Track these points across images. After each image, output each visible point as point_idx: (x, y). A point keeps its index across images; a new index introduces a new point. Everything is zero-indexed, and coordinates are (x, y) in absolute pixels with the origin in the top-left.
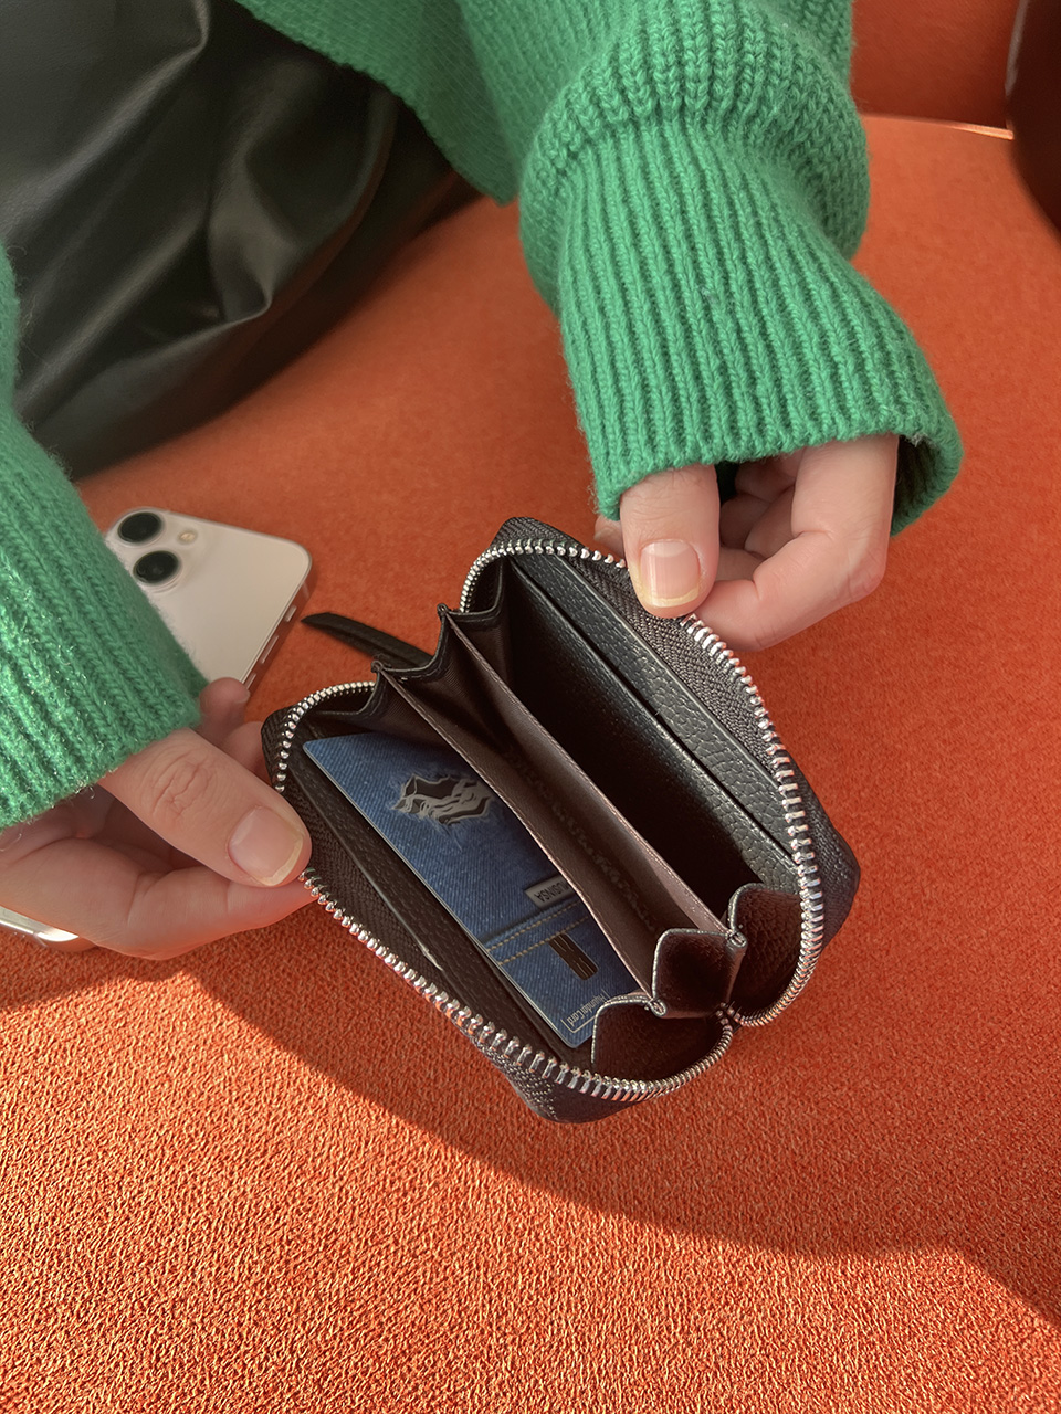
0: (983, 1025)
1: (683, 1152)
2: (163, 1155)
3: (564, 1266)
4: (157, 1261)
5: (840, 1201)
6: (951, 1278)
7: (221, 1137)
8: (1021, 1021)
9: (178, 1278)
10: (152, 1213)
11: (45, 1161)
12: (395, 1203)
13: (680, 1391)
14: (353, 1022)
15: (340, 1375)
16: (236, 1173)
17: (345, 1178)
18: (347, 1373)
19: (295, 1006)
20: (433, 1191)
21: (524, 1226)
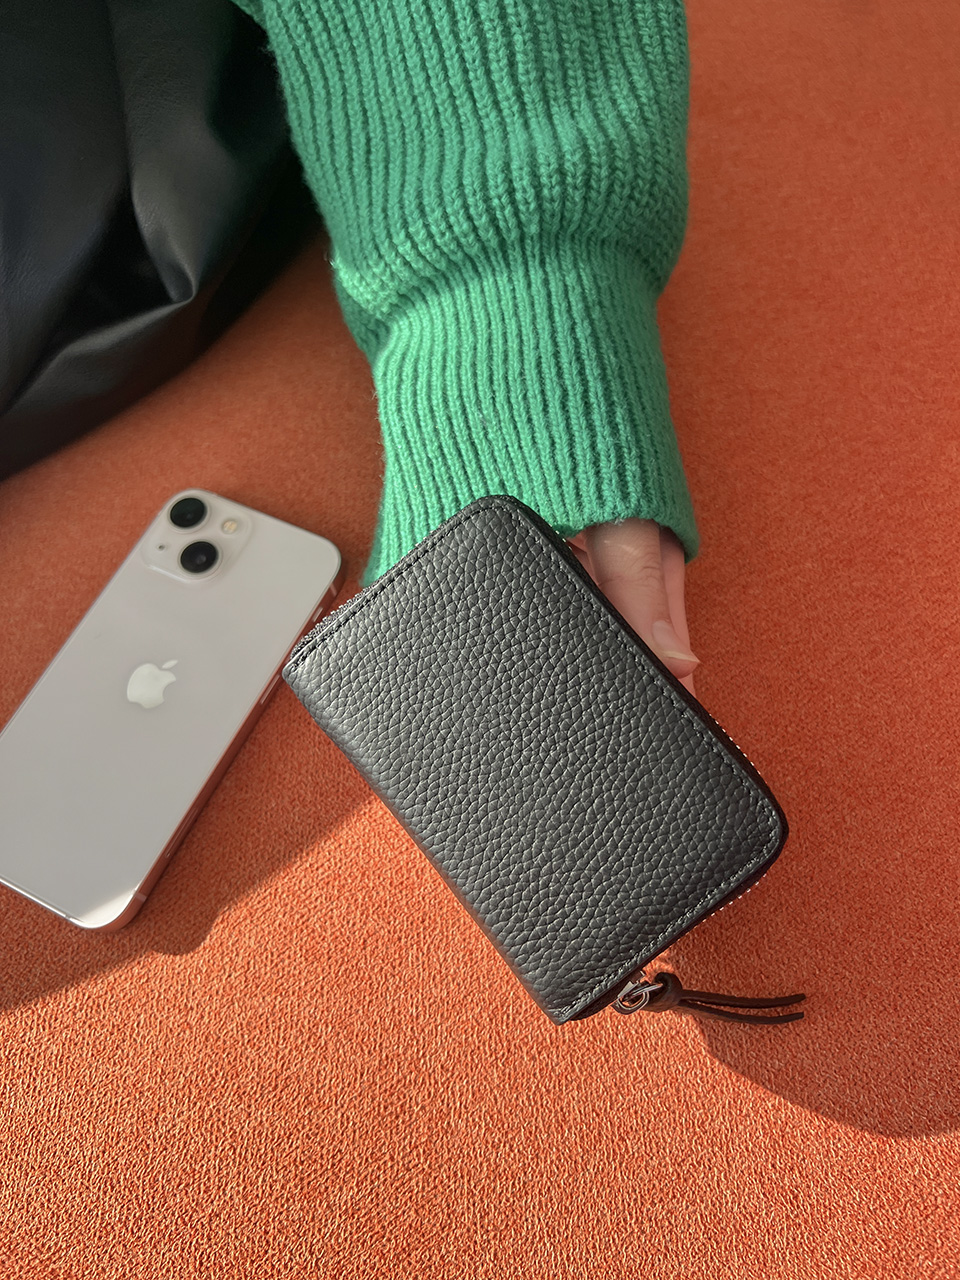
0: (896, 941)
1: (633, 1069)
2: (190, 1093)
3: (535, 1172)
4: (193, 1183)
5: (770, 1105)
6: (866, 1166)
7: (238, 1076)
8: (931, 935)
9: (212, 1197)
10: (185, 1143)
11: (92, 1103)
12: (389, 1125)
13: (636, 1271)
14: (343, 968)
15: (352, 1270)
16: (253, 1106)
17: (346, 1106)
18: (358, 1268)
19: (292, 956)
20: (421, 1113)
21: (499, 1139)
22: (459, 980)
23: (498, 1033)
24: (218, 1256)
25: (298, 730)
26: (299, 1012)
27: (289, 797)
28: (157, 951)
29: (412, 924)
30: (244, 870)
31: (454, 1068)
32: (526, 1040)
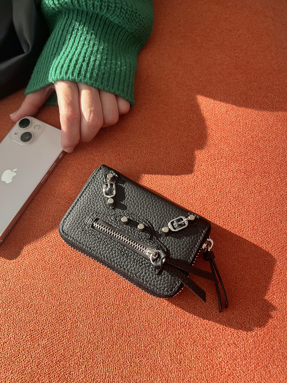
1: (136, 316)
2: (3, 306)
3: (101, 343)
5: (177, 332)
6: (205, 356)
7: (17, 302)
8: (239, 285)
9: (5, 337)
12: (59, 323)
13: (127, 377)
14: (53, 273)
15: (43, 365)
16: (20, 312)
17: (47, 315)
18: (44, 364)
19: (39, 268)
20: (69, 321)
21: (92, 332)
22: (87, 281)
23: (96, 299)
24: (5, 354)
25: (51, 198)
26: (38, 285)
27: (45, 219)
29: (76, 262)
31: (81, 308)
32: (104, 302)
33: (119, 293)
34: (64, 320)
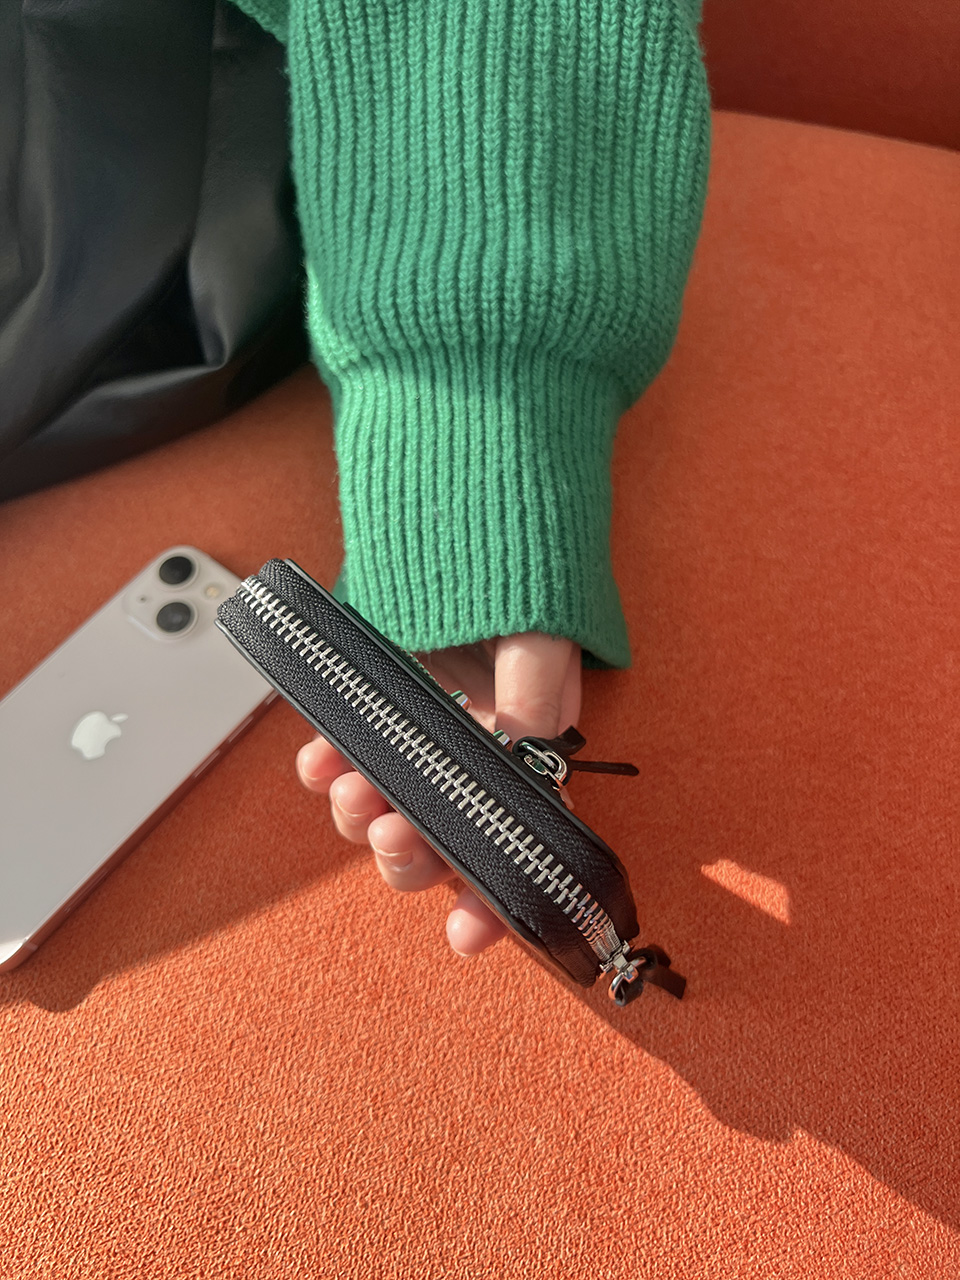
1: (462, 1242)
2: (28, 1156)
4: (9, 1245)
7: (76, 1150)
9: (23, 1264)
10: (11, 1204)
12: (207, 1239)
14: (205, 1064)
16: (83, 1185)
19: (160, 1039)
20: (241, 1235)
22: (314, 1105)
23: (337, 1170)
26: (151, 1099)
27: (198, 877)
28: (34, 1003)
29: (282, 1036)
30: (137, 940)
31: (285, 1195)
32: (363, 1184)
33: (413, 1158)
34: (222, 1232)
